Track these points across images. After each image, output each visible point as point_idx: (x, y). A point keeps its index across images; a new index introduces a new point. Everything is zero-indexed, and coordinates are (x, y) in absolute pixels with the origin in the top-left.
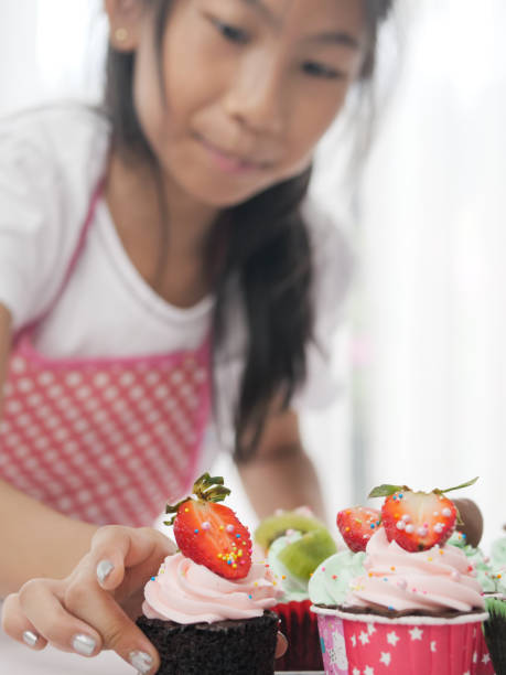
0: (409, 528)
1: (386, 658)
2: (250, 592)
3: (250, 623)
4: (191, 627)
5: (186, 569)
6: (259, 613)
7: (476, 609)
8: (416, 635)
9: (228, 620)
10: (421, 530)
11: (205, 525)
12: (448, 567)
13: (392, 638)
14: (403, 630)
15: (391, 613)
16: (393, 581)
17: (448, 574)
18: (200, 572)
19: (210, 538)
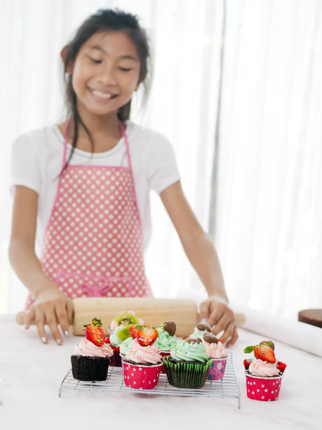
0: (142, 340)
1: (132, 375)
2: (103, 351)
3: (101, 359)
4: (85, 357)
5: (86, 343)
6: (105, 357)
7: (159, 363)
8: (140, 369)
9: (96, 357)
10: (146, 341)
11: (94, 332)
12: (152, 352)
13: (134, 370)
14: (137, 368)
15: (134, 363)
16: (136, 355)
17: (151, 353)
18: (90, 343)
19: (95, 336)
